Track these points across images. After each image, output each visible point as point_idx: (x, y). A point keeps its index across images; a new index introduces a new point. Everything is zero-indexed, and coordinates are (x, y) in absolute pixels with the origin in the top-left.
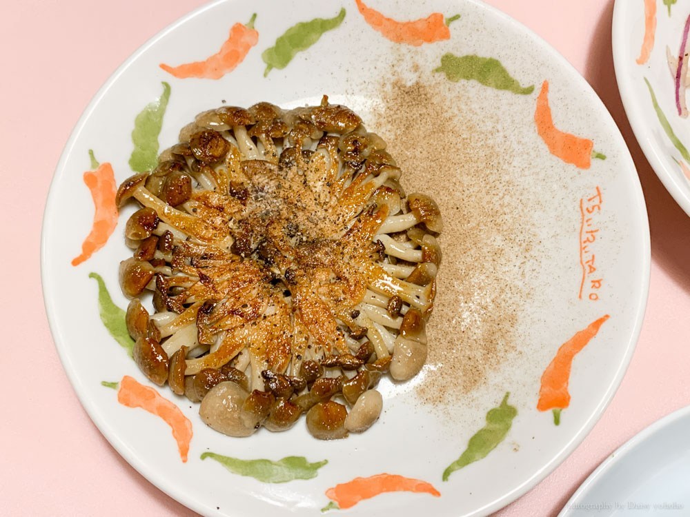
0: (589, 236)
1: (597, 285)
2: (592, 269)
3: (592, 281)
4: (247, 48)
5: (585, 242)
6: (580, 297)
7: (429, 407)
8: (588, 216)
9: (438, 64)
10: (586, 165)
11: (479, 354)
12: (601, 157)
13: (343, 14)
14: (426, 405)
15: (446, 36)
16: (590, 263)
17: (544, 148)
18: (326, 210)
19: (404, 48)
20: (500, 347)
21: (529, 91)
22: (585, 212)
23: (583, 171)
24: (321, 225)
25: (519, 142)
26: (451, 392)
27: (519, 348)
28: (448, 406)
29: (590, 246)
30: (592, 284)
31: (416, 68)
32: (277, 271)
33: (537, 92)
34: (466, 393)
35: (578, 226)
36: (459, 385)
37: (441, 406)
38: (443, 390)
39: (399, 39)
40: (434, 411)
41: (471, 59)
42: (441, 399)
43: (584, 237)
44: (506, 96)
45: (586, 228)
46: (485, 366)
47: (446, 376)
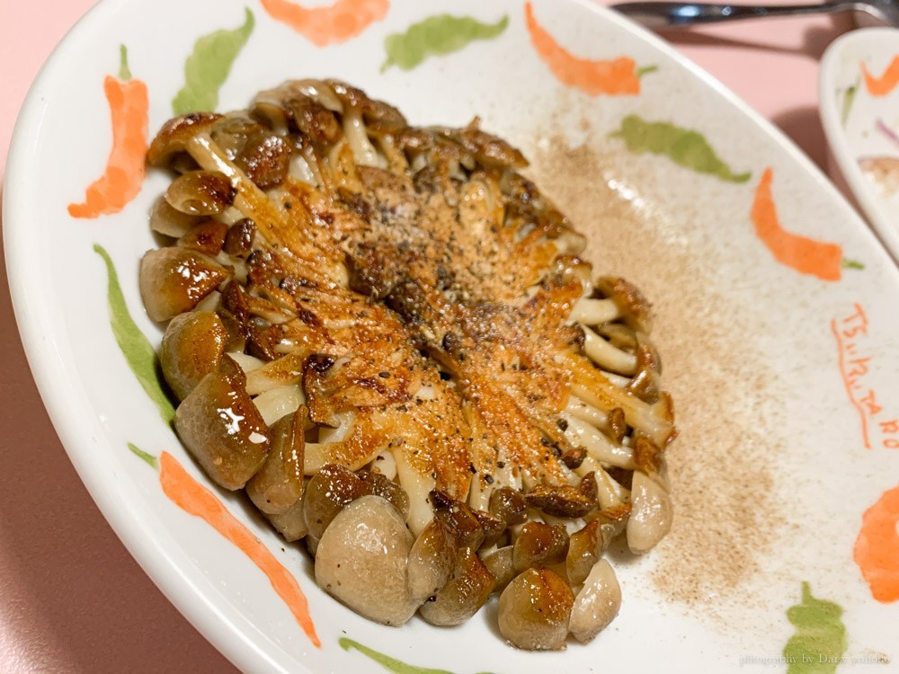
0: (857, 367)
1: (891, 428)
2: (875, 409)
3: (882, 424)
4: (369, 19)
5: (851, 374)
6: (868, 446)
7: (680, 606)
8: (847, 341)
9: (617, 125)
10: (834, 276)
11: (730, 528)
12: (856, 265)
13: (504, 24)
14: (675, 602)
15: (634, 89)
16: (869, 401)
17: (766, 255)
18: (493, 264)
19: (575, 94)
20: (759, 519)
21: (743, 178)
22: (843, 337)
23: (832, 285)
24: (488, 282)
25: (727, 245)
26: (708, 584)
27: (792, 521)
28: (711, 606)
29: (861, 380)
30: (883, 428)
31: (585, 125)
32: (429, 334)
33: (755, 181)
34: (734, 586)
35: (835, 355)
36: (717, 573)
37: (701, 606)
38: (694, 579)
39: (569, 80)
40: (691, 612)
41: (664, 128)
42: (697, 595)
43: (849, 368)
44: (710, 183)
45: (847, 357)
46: (747, 546)
47: (691, 558)
